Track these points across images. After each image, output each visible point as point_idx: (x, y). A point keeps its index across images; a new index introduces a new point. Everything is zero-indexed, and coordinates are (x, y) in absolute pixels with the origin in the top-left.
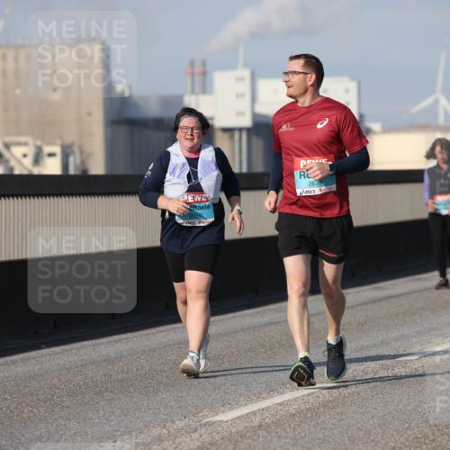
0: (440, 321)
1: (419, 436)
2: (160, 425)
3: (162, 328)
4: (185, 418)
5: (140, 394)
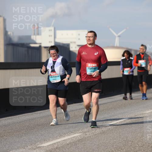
0: (117, 112)
1: (110, 151)
2: (23, 147)
3: (24, 115)
4: (31, 145)
5: (16, 137)
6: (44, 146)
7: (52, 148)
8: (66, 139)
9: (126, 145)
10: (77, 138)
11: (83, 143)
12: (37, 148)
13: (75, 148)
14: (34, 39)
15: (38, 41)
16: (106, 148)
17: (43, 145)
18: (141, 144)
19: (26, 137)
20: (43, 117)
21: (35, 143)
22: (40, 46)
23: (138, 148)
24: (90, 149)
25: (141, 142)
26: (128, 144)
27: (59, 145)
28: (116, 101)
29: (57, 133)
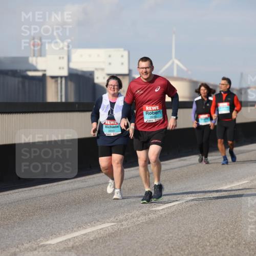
0: (174, 188)
1: (163, 253)
2: (15, 246)
3: (17, 191)
4: (30, 242)
5: (3, 228)
6: (50, 244)
7: (64, 248)
8: (89, 233)
9: (189, 243)
10: (106, 230)
11: (117, 238)
12: (39, 246)
13: (104, 248)
14: (34, 63)
15: (39, 67)
16: (156, 249)
17: (49, 242)
18: (215, 241)
19: (20, 228)
20: (50, 194)
21: (35, 239)
22: (44, 76)
23: (209, 248)
24: (129, 249)
25: (214, 237)
26: (193, 242)
27: (77, 242)
28: (172, 169)
29: (74, 223)
